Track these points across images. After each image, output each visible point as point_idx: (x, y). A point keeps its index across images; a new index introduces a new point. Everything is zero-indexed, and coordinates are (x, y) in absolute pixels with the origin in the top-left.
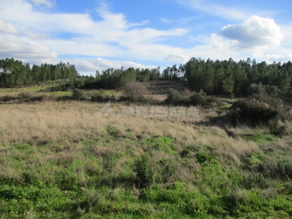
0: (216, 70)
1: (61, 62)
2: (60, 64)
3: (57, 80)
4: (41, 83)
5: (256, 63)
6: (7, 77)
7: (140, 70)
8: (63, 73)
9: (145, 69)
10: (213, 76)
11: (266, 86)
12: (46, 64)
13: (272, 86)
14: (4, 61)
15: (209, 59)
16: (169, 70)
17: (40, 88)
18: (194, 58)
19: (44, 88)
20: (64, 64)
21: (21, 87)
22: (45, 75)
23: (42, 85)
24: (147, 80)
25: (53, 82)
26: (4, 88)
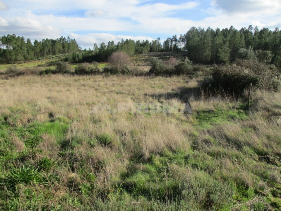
0: (213, 38)
1: (62, 36)
2: (61, 39)
3: (58, 54)
4: (41, 58)
5: (258, 30)
6: (7, 53)
7: (141, 42)
8: (64, 47)
9: (145, 41)
10: (210, 44)
11: (258, 50)
12: (47, 39)
13: (265, 51)
14: (6, 37)
15: (209, 27)
16: (169, 41)
17: (39, 63)
18: (193, 28)
19: (44, 63)
20: (65, 38)
21: (21, 63)
22: (46, 50)
23: (42, 60)
24: (147, 52)
25: (54, 56)
26: (6, 64)
